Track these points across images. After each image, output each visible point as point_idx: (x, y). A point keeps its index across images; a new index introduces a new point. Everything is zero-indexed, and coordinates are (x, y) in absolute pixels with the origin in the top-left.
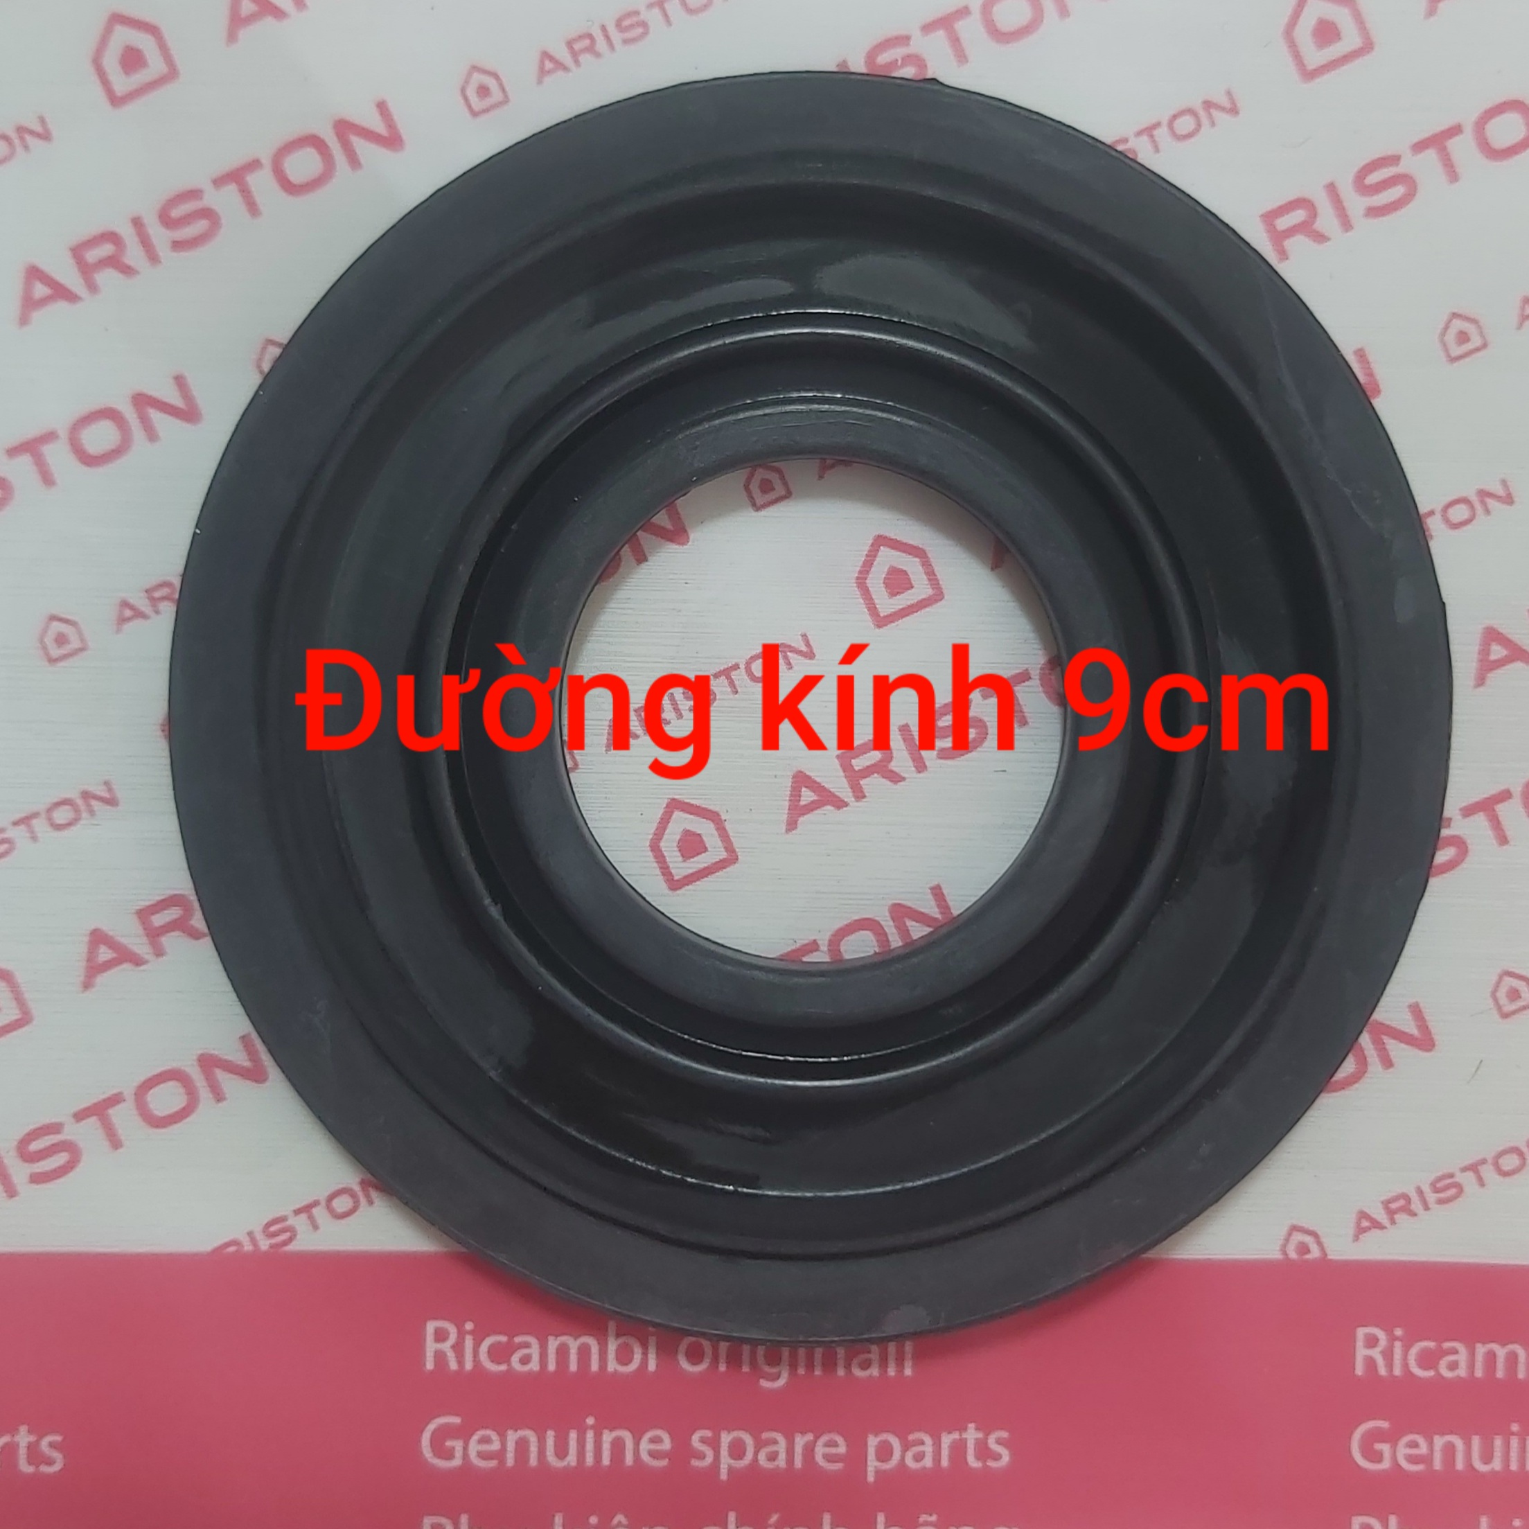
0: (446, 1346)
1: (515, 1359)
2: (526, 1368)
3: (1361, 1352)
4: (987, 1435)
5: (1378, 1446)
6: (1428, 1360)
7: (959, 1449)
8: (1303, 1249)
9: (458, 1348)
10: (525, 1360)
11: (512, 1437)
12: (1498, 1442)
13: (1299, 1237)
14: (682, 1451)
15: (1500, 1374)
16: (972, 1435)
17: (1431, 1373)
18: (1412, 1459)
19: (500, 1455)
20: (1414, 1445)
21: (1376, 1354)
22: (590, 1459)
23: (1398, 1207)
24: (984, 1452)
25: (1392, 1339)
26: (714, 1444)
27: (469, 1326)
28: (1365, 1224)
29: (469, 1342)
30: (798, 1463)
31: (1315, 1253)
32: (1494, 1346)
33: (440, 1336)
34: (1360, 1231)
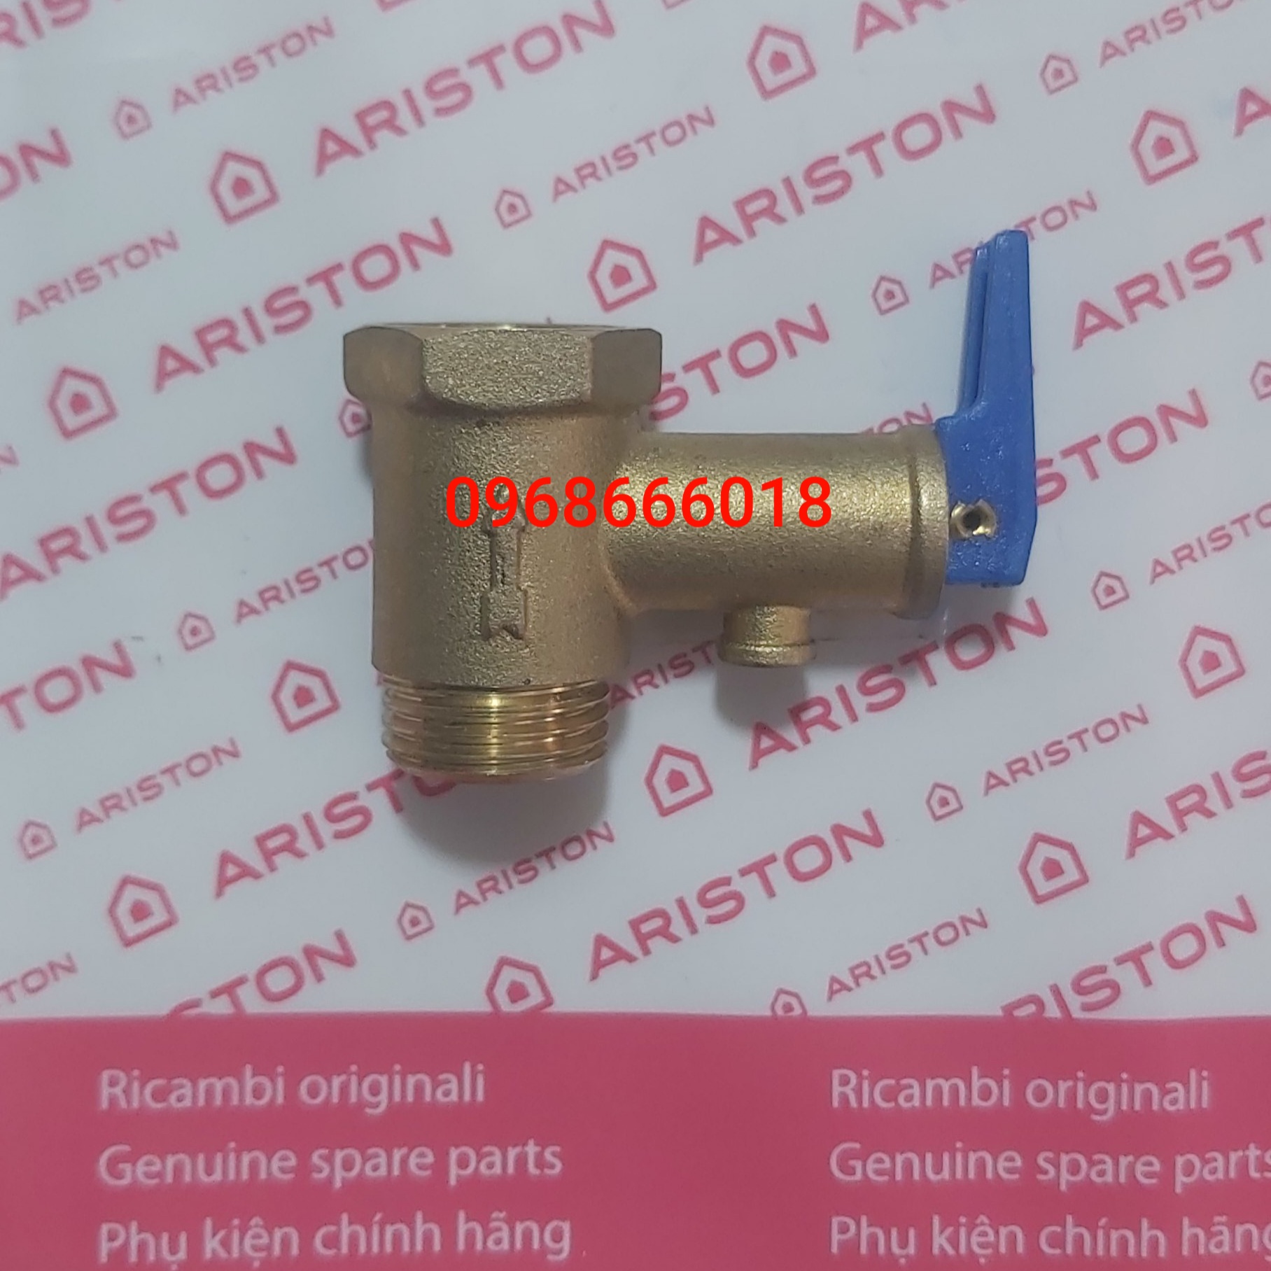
0: (118, 1090)
1: (173, 1098)
2: (180, 1105)
3: (837, 1089)
4: (543, 1148)
5: (852, 1162)
6: (890, 1095)
7: (521, 1161)
8: (788, 1008)
9: (127, 1092)
10: (180, 1099)
11: (171, 1161)
12: (946, 1158)
13: (784, 999)
14: (304, 1167)
15: (946, 1102)
16: (532, 1149)
17: (892, 1105)
18: (879, 1172)
19: (160, 1175)
20: (880, 1161)
21: (848, 1090)
22: (232, 1176)
23: (862, 972)
24: (541, 1163)
25: (860, 1078)
26: (329, 1159)
27: (136, 1073)
28: (836, 987)
29: (136, 1085)
30: (396, 1172)
31: (797, 1011)
32: (941, 1081)
33: (113, 1083)
34: (832, 993)
